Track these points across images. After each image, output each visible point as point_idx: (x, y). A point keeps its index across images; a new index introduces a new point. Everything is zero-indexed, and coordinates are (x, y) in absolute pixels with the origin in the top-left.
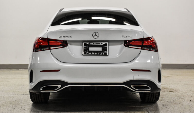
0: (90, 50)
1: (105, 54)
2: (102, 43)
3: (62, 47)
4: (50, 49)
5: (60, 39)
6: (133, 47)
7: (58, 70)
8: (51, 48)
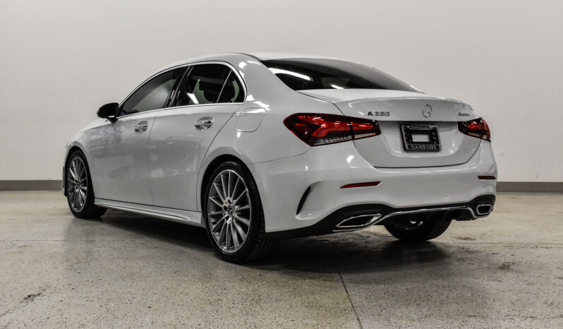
0: (414, 141)
1: (438, 149)
2: (430, 126)
3: (374, 134)
4: (353, 139)
5: (370, 118)
6: (474, 134)
7: (375, 183)
8: (356, 137)
